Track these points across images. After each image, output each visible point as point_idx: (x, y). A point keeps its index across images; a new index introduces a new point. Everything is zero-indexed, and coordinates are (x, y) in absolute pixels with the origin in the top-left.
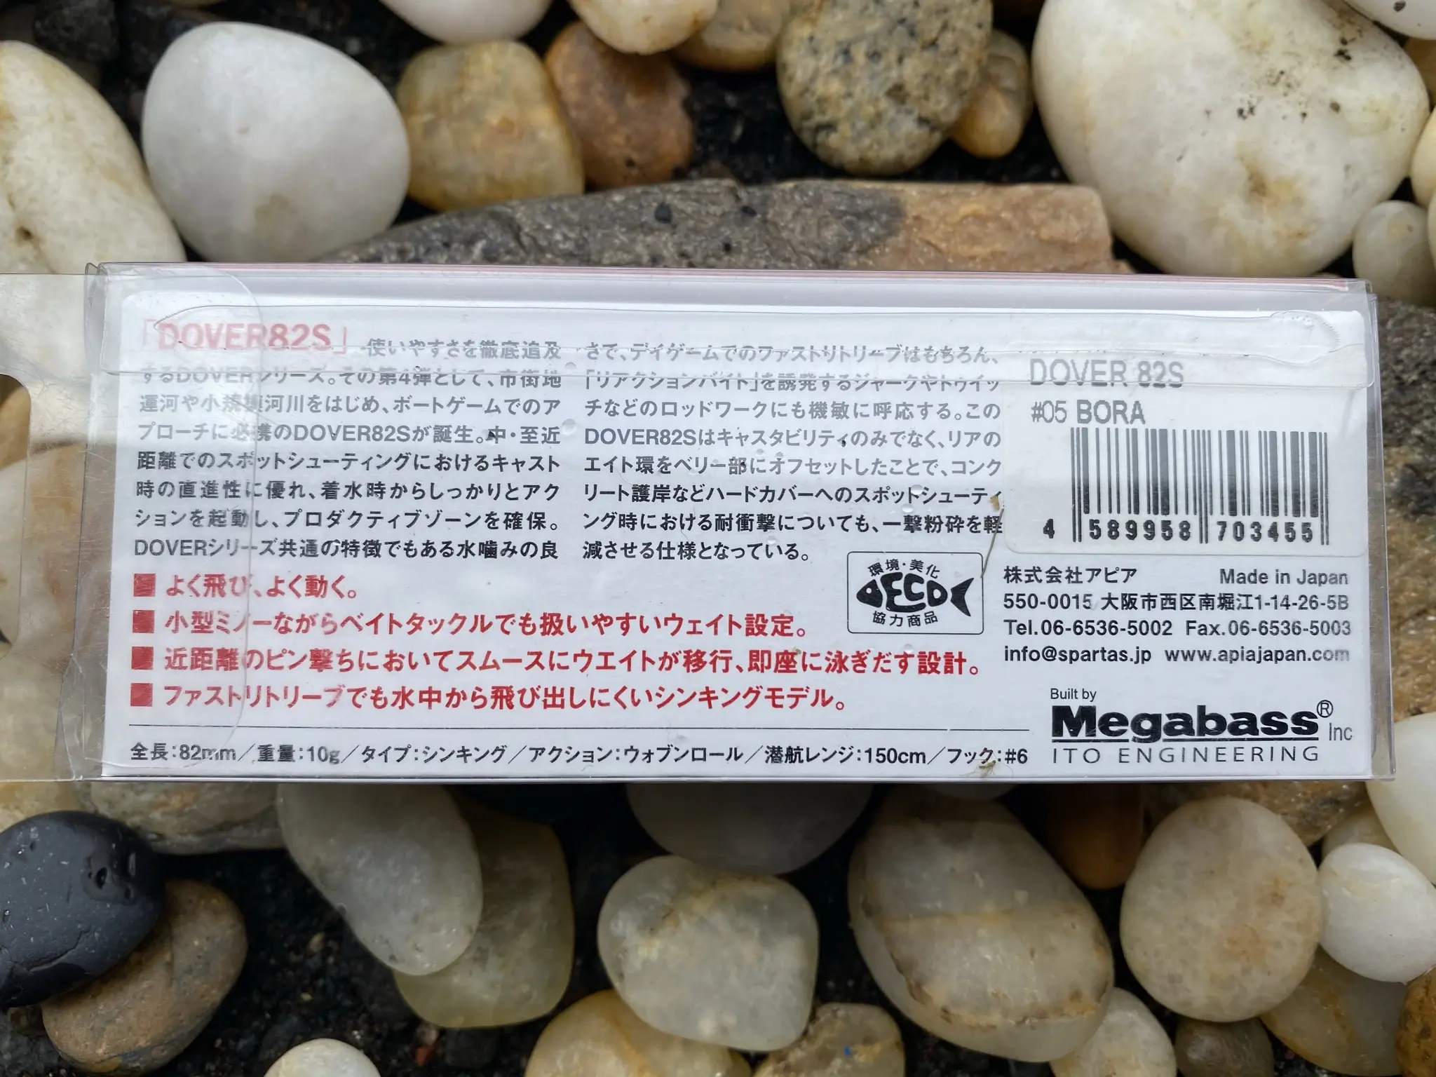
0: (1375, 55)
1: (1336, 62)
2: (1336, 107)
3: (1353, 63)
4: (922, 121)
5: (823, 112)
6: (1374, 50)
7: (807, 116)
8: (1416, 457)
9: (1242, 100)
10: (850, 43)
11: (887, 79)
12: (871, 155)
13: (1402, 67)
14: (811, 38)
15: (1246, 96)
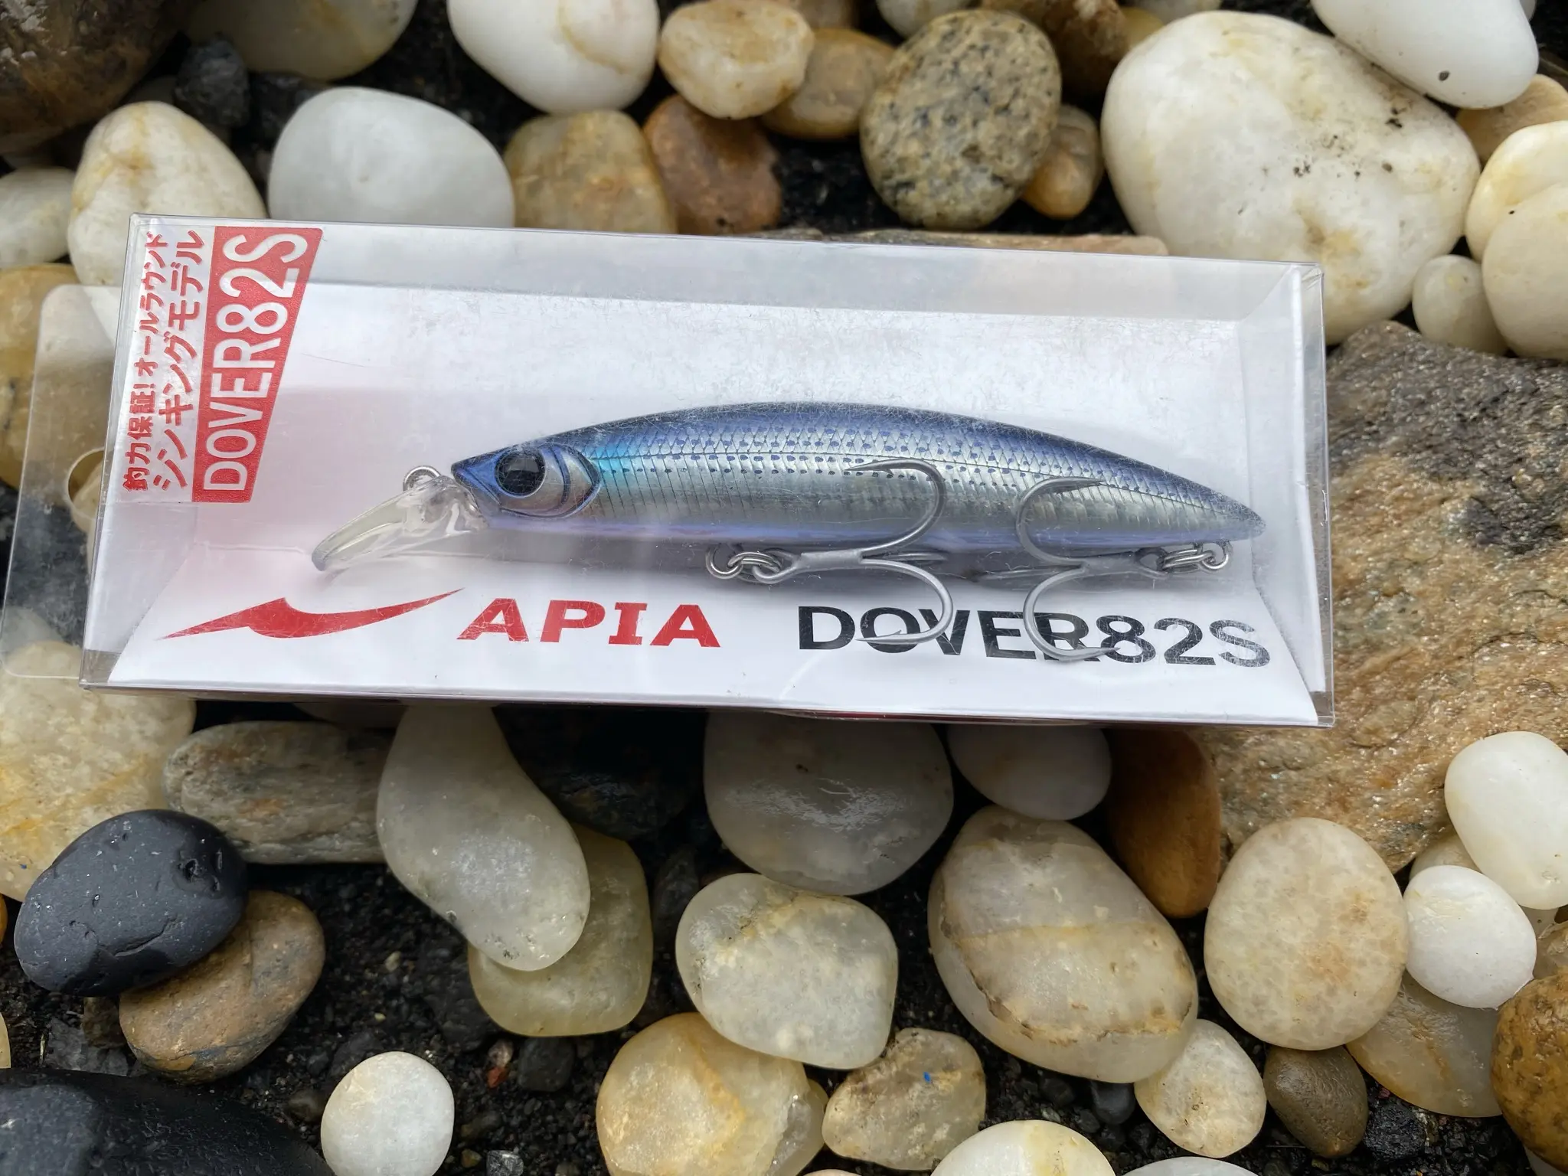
0: (1426, 123)
1: (1388, 128)
2: (1388, 168)
3: (1403, 130)
4: (996, 178)
5: (903, 171)
6: (1424, 119)
7: (888, 176)
8: (1481, 489)
9: (1297, 160)
10: (928, 108)
11: (963, 141)
12: (947, 209)
13: (1451, 134)
14: (892, 106)
15: (1302, 157)
